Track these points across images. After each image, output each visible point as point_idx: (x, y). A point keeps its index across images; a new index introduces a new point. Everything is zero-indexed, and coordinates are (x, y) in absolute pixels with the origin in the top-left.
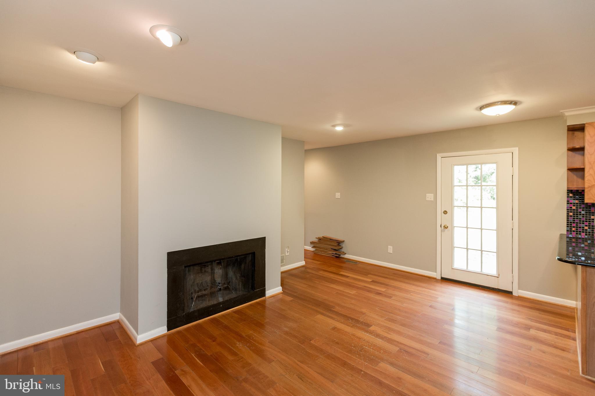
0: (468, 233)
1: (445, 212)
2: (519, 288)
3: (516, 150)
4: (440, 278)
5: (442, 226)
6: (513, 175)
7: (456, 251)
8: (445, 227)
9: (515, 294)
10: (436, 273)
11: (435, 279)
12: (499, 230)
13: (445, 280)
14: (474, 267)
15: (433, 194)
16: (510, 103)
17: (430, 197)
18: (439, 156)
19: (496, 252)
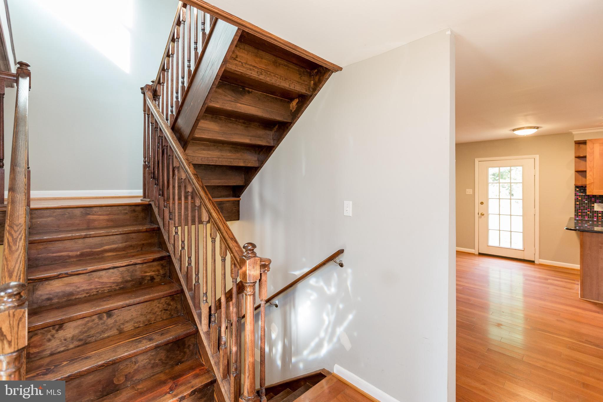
0: (500, 219)
1: (482, 203)
2: (540, 258)
3: (537, 157)
4: (477, 253)
5: (480, 214)
6: (535, 175)
7: (491, 233)
8: (482, 214)
9: (536, 262)
10: (474, 250)
11: (474, 254)
12: (524, 216)
13: (481, 255)
14: (505, 244)
15: (472, 190)
16: (534, 128)
17: (469, 191)
18: (477, 160)
19: (522, 232)
